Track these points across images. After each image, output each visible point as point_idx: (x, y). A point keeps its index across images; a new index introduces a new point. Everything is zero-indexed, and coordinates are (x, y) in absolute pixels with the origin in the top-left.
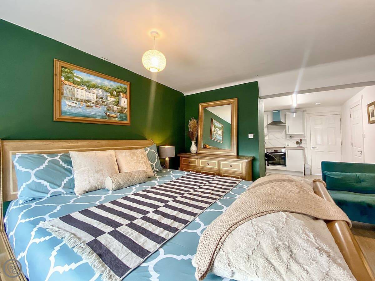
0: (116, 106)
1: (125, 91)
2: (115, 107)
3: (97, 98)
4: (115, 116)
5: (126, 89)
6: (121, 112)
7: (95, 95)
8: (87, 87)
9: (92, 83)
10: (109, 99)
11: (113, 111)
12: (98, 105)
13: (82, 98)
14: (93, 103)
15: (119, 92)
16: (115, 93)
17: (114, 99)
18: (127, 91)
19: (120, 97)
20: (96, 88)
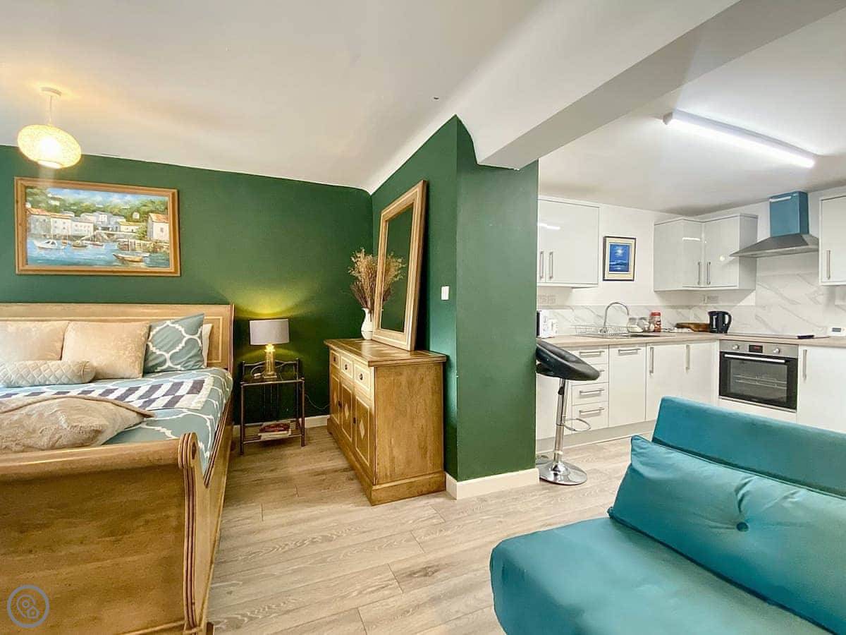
0: (141, 239)
1: (163, 208)
2: (139, 241)
3: (95, 229)
4: (137, 259)
5: (165, 204)
6: (154, 251)
7: (92, 225)
8: (75, 212)
9: (84, 205)
10: (123, 228)
11: (134, 250)
12: (98, 243)
13: (65, 233)
14: (88, 240)
15: (147, 213)
16: (136, 216)
17: (135, 228)
18: (167, 208)
19: (150, 221)
20: (94, 211)
